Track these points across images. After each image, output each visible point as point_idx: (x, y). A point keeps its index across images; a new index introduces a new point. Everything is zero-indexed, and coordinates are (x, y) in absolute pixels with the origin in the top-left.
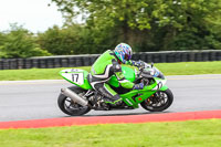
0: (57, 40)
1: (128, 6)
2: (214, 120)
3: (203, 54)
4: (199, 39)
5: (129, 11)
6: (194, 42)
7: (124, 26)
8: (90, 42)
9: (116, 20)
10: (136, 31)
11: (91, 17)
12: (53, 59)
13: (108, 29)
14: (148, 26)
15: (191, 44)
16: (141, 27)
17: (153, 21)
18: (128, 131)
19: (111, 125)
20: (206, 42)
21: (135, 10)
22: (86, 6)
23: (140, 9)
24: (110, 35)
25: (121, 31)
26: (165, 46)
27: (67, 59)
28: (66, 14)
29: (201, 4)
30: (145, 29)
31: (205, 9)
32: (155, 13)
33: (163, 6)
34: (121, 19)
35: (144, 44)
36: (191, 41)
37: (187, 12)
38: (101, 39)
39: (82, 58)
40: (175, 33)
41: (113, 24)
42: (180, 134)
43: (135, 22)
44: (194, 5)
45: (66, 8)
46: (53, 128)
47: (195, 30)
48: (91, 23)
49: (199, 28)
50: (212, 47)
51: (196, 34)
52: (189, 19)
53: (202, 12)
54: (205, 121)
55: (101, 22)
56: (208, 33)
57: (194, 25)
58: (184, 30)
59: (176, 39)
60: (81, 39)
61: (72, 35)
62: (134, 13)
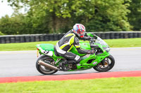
0: (8, 24)
1: (56, 2)
2: (112, 78)
3: (106, 34)
4: (104, 24)
5: (56, 5)
6: (100, 26)
7: (53, 15)
8: (30, 26)
9: (47, 11)
10: (61, 19)
11: (31, 9)
12: (5, 38)
13: (42, 17)
14: (69, 16)
15: (98, 28)
16: (64, 16)
17: (72, 12)
19: (44, 82)
20: (108, 26)
21: (60, 4)
22: (27, 2)
23: (63, 4)
24: (43, 22)
25: (51, 19)
27: (14, 37)
28: (15, 7)
31: (107, 4)
32: (73, 7)
33: (78, 2)
34: (51, 11)
35: (66, 27)
37: (96, 7)
38: (37, 24)
39: (24, 37)
40: (87, 20)
41: (45, 14)
42: (90, 87)
43: (60, 13)
44: (99, 2)
45: (13, 3)
46: (4, 84)
47: (100, 18)
48: (31, 14)
49: (103, 17)
50: (112, 30)
51: (101, 21)
52: (96, 11)
53: (105, 6)
54: (107, 79)
55: (37, 12)
56: (109, 21)
57: (100, 15)
58: (92, 19)
59: (88, 24)
60: (24, 24)
61: (17, 22)
62: (59, 7)
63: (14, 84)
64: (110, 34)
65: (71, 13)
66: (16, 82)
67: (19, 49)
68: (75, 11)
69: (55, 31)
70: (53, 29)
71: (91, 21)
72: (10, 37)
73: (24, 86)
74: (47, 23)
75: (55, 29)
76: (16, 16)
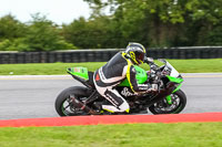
0: (84, 32)
5: (161, 3)
7: (155, 19)
8: (118, 35)
10: (169, 24)
11: (120, 8)
12: (78, 53)
13: (138, 21)
14: (181, 20)
16: (174, 21)
17: (187, 14)
18: (158, 132)
21: (167, 1)
24: (140, 28)
25: (152, 24)
26: (200, 42)
27: (93, 53)
30: (178, 23)
32: (189, 6)
34: (153, 11)
35: (177, 38)
38: (131, 32)
40: (210, 27)
41: (143, 16)
43: (167, 15)
48: (119, 15)
55: (129, 14)
58: (218, 25)
59: (211, 34)
60: (109, 32)
61: (99, 28)
62: (166, 6)
65: (185, 16)
66: (96, 123)
68: (192, 12)
69: (158, 44)
70: (154, 41)
71: (217, 29)
72: (86, 53)
73: (109, 131)
74: (146, 30)
75: (158, 40)
76: (97, 18)
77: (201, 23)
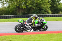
1: (20, 2)
2: (44, 34)
5: (20, 3)
6: (38, 12)
7: (19, 7)
8: (9, 12)
9: (16, 6)
13: (14, 8)
15: (37, 13)
16: (24, 8)
18: (20, 37)
19: (15, 35)
20: (42, 12)
21: (21, 3)
22: (8, 1)
23: (23, 3)
24: (14, 10)
25: (18, 9)
26: (30, 13)
28: (2, 4)
29: (40, 1)
30: (25, 8)
31: (41, 3)
32: (27, 4)
33: (30, 2)
34: (18, 5)
35: (24, 12)
36: (37, 12)
37: (36, 4)
38: (12, 11)
39: (6, 16)
40: (33, 9)
41: (15, 7)
42: (34, 38)
43: (22, 6)
44: (38, 2)
45: (2, 2)
48: (9, 6)
49: (40, 8)
50: (43, 14)
51: (39, 10)
52: (37, 6)
53: (41, 4)
54: (41, 34)
55: (12, 6)
56: (42, 10)
59: (33, 11)
60: (6, 11)
61: (3, 10)
62: (21, 4)
63: (2, 36)
64: (43, 15)
65: (26, 7)
66: (3, 35)
67: (4, 21)
68: (28, 6)
69: (19, 14)
70: (18, 13)
71: (35, 10)
73: (7, 37)
74: (16, 10)
75: (19, 13)
76: (3, 7)
77: (31, 8)
